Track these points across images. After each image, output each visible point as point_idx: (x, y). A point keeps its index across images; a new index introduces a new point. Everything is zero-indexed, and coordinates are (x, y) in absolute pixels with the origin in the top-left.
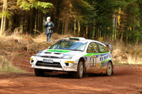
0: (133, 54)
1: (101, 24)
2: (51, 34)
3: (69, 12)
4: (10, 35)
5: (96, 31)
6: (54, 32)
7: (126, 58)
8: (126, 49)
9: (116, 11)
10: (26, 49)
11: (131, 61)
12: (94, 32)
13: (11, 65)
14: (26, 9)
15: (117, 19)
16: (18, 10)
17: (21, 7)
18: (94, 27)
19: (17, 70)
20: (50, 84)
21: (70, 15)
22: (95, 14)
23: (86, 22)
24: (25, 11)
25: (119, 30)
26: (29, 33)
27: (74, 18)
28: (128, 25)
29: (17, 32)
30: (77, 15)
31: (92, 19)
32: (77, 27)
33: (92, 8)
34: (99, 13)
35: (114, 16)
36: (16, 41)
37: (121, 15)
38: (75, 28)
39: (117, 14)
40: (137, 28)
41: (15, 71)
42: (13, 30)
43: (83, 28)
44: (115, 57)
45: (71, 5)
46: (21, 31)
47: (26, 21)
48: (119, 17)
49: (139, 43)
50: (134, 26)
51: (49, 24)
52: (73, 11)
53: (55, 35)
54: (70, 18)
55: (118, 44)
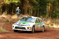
0: (56, 23)
1: (41, 10)
2: (19, 14)
3: (27, 5)
4: (1, 15)
5: (39, 13)
6: (21, 14)
7: (53, 25)
8: (53, 21)
9: (48, 4)
10: (8, 21)
11: (55, 26)
12: (38, 14)
13: (1, 28)
14: (8, 3)
15: (49, 8)
16: (4, 4)
17: (6, 3)
18: (38, 11)
19: (4, 30)
20: (19, 37)
21: (28, 6)
22: (39, 6)
23: (35, 9)
24: (8, 4)
25: (49, 12)
26: (10, 14)
27: (29, 7)
28: (53, 10)
29: (4, 14)
30: (31, 6)
31: (38, 8)
32: (31, 11)
33: (37, 3)
34: (41, 5)
35: (47, 6)
36: (4, 18)
37: (50, 6)
38: (30, 12)
39: (48, 5)
40: (57, 12)
41: (3, 31)
42: (2, 13)
43: (33, 12)
44: (48, 25)
45: (28, 2)
46: (6, 13)
47: (8, 9)
48: (49, 7)
49: (58, 18)
50: (56, 11)
51: (19, 10)
52: (29, 4)
53: (21, 15)
54: (28, 7)
55: (49, 19)
